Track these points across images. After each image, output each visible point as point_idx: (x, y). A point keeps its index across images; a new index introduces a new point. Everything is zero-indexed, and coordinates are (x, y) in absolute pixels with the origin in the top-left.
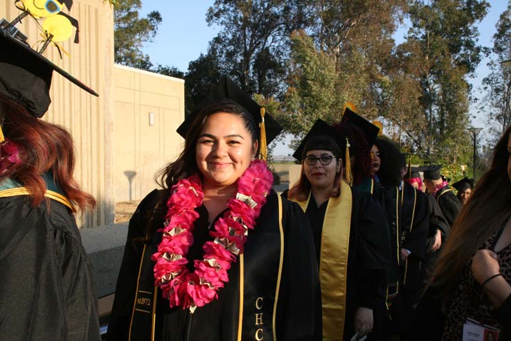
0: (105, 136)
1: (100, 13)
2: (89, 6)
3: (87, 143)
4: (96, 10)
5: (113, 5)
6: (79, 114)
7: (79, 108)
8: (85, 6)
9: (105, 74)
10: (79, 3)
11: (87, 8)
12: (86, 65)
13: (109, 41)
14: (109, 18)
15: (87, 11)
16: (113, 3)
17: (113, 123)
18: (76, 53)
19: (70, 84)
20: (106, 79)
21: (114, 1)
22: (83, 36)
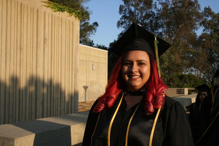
0: (75, 74)
1: (74, 23)
2: (70, 21)
3: (67, 77)
5: (79, 20)
6: (64, 65)
7: (64, 63)
8: (68, 20)
9: (76, 49)
10: (66, 19)
11: (69, 21)
12: (68, 45)
13: (78, 35)
14: (78, 25)
15: (69, 23)
17: (78, 69)
18: (64, 40)
19: (61, 53)
20: (76, 51)
21: (80, 18)
22: (67, 33)
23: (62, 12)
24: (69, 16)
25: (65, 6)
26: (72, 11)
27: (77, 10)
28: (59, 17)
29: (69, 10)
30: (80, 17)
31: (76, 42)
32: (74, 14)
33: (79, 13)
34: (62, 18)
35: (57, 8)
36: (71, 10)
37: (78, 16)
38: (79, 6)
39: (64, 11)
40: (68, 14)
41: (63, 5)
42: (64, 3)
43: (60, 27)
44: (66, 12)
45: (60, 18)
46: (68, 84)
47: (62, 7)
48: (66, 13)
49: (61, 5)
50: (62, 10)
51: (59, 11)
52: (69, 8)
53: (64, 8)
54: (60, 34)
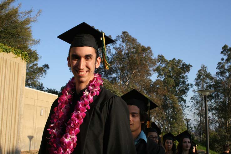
0: (18, 120)
2: (15, 62)
3: (9, 124)
4: (19, 64)
5: (26, 62)
6: (6, 110)
7: (7, 108)
8: (14, 62)
9: (20, 93)
10: (11, 61)
11: (14, 63)
12: (12, 88)
13: (24, 78)
14: (24, 67)
15: (14, 65)
16: (27, 62)
17: (22, 115)
18: (7, 82)
19: (4, 97)
20: (21, 95)
21: (27, 61)
22: (11, 75)
23: (7, 53)
24: (15, 58)
25: (11, 47)
26: (19, 52)
27: (24, 52)
28: (3, 58)
29: (15, 51)
30: (27, 59)
31: (21, 85)
32: (21, 55)
33: (26, 55)
34: (6, 59)
35: (2, 48)
36: (17, 51)
37: (25, 58)
38: (26, 47)
39: (9, 52)
40: (14, 55)
41: (9, 46)
42: (10, 44)
43: (4, 69)
44: (11, 53)
45: (5, 59)
46: (10, 131)
47: (7, 48)
48: (11, 55)
49: (7, 45)
50: (7, 51)
51: (4, 51)
52: (15, 49)
53: (10, 49)
54: (3, 76)
